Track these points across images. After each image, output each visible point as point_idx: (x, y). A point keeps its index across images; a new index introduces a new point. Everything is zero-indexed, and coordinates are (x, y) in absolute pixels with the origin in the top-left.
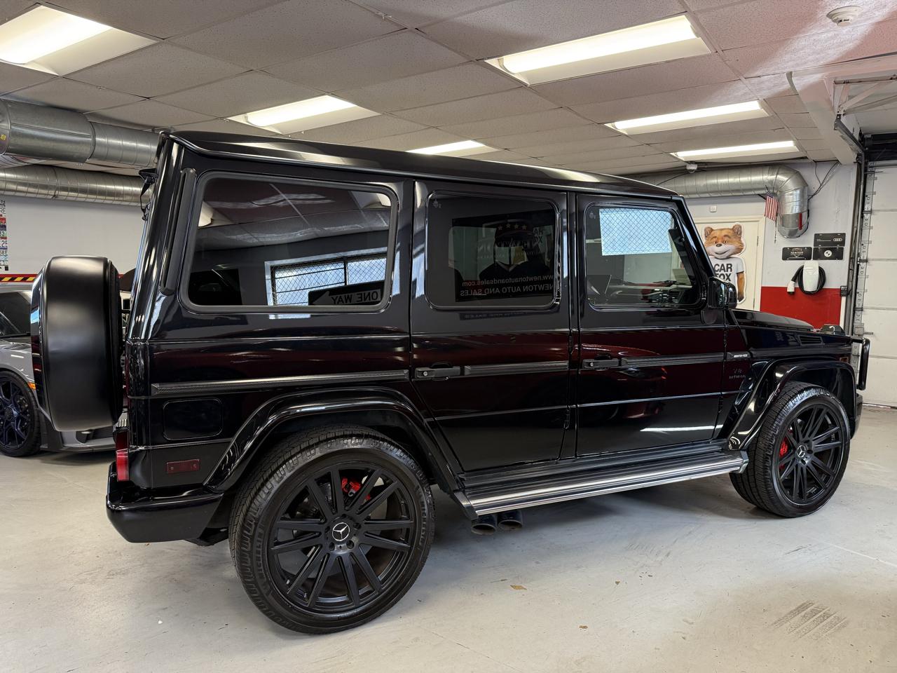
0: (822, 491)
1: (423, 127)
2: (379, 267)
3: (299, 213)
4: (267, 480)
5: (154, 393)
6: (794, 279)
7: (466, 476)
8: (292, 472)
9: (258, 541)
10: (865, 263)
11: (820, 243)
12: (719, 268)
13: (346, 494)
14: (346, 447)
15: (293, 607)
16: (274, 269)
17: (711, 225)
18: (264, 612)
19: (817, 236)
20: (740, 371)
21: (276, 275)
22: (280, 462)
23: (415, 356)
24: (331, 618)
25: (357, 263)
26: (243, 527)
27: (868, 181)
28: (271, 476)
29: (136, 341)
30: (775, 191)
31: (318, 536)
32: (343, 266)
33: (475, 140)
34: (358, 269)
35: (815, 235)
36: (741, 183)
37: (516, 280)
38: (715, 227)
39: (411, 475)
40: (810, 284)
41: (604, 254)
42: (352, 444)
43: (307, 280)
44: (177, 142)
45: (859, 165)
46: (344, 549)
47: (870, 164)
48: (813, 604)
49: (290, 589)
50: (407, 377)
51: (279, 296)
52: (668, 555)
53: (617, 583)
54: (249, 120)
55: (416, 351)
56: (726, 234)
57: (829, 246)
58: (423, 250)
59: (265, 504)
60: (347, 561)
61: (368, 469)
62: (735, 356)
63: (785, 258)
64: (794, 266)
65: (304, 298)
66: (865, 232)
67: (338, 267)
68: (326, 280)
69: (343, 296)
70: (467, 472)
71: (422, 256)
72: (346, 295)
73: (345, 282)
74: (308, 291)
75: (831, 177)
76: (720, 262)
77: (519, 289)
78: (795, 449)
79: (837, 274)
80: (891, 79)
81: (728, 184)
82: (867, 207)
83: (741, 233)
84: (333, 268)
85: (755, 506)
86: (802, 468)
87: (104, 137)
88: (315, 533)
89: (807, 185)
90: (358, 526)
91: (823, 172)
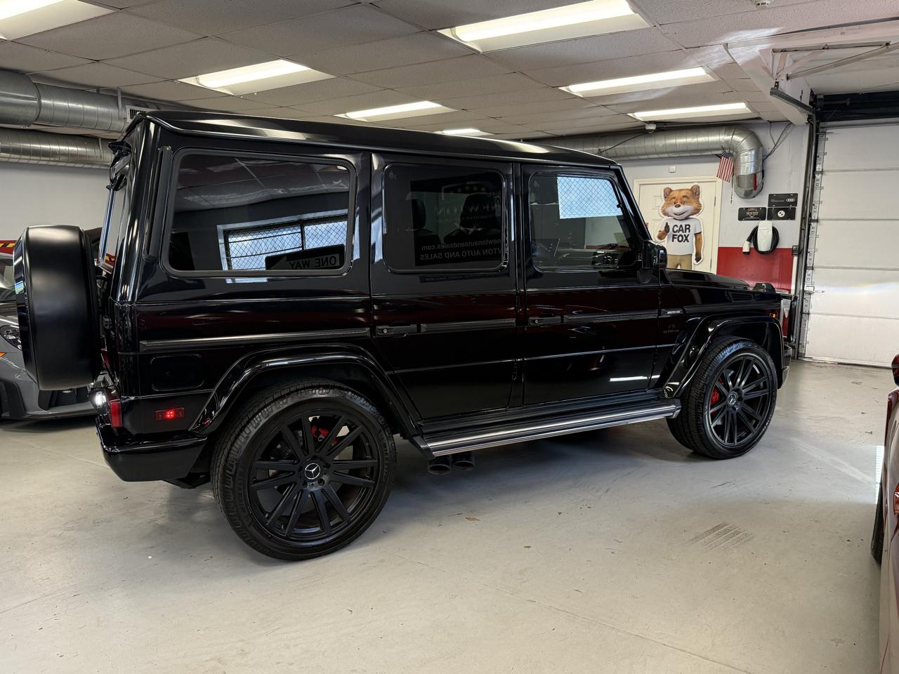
0: (750, 436)
1: (379, 89)
2: (337, 231)
3: (254, 176)
4: (245, 426)
5: (142, 349)
6: (749, 240)
7: (424, 423)
8: (267, 419)
9: (240, 479)
10: (816, 223)
11: (774, 203)
12: (678, 229)
13: (315, 440)
14: (315, 396)
15: (272, 537)
16: (227, 234)
17: (670, 186)
18: (247, 542)
19: (771, 196)
20: (674, 326)
21: (229, 239)
22: (257, 410)
23: (375, 318)
24: (307, 546)
25: (314, 227)
26: (225, 468)
27: (819, 142)
28: (248, 422)
29: (124, 303)
30: (731, 152)
31: (293, 475)
32: (299, 230)
33: (432, 101)
34: (315, 233)
35: (770, 195)
36: (698, 144)
37: (476, 244)
38: (674, 187)
39: (373, 420)
40: (764, 243)
41: (561, 217)
42: (319, 394)
43: (263, 244)
44: (154, 122)
45: (812, 125)
46: (316, 487)
47: (822, 124)
48: (726, 525)
49: (269, 521)
50: (368, 335)
51: (234, 261)
52: (607, 491)
53: (560, 513)
54: (200, 82)
55: (376, 313)
56: (684, 194)
57: (782, 206)
58: (379, 214)
59: (244, 447)
60: (318, 496)
61: (335, 416)
62: (669, 313)
63: (741, 218)
64: (749, 225)
65: (261, 264)
66: (816, 192)
67: (295, 231)
68: (283, 245)
69: (300, 261)
70: (425, 419)
71: (380, 219)
72: (304, 260)
73: (303, 247)
74: (264, 256)
75: (784, 139)
76: (679, 223)
77: (478, 253)
78: (726, 397)
79: (790, 233)
80: (824, 48)
81: (686, 144)
82: (819, 168)
83: (699, 194)
84: (290, 232)
85: (691, 451)
86: (732, 415)
87: (49, 99)
88: (289, 472)
89: (762, 146)
90: (328, 466)
91: (777, 134)
